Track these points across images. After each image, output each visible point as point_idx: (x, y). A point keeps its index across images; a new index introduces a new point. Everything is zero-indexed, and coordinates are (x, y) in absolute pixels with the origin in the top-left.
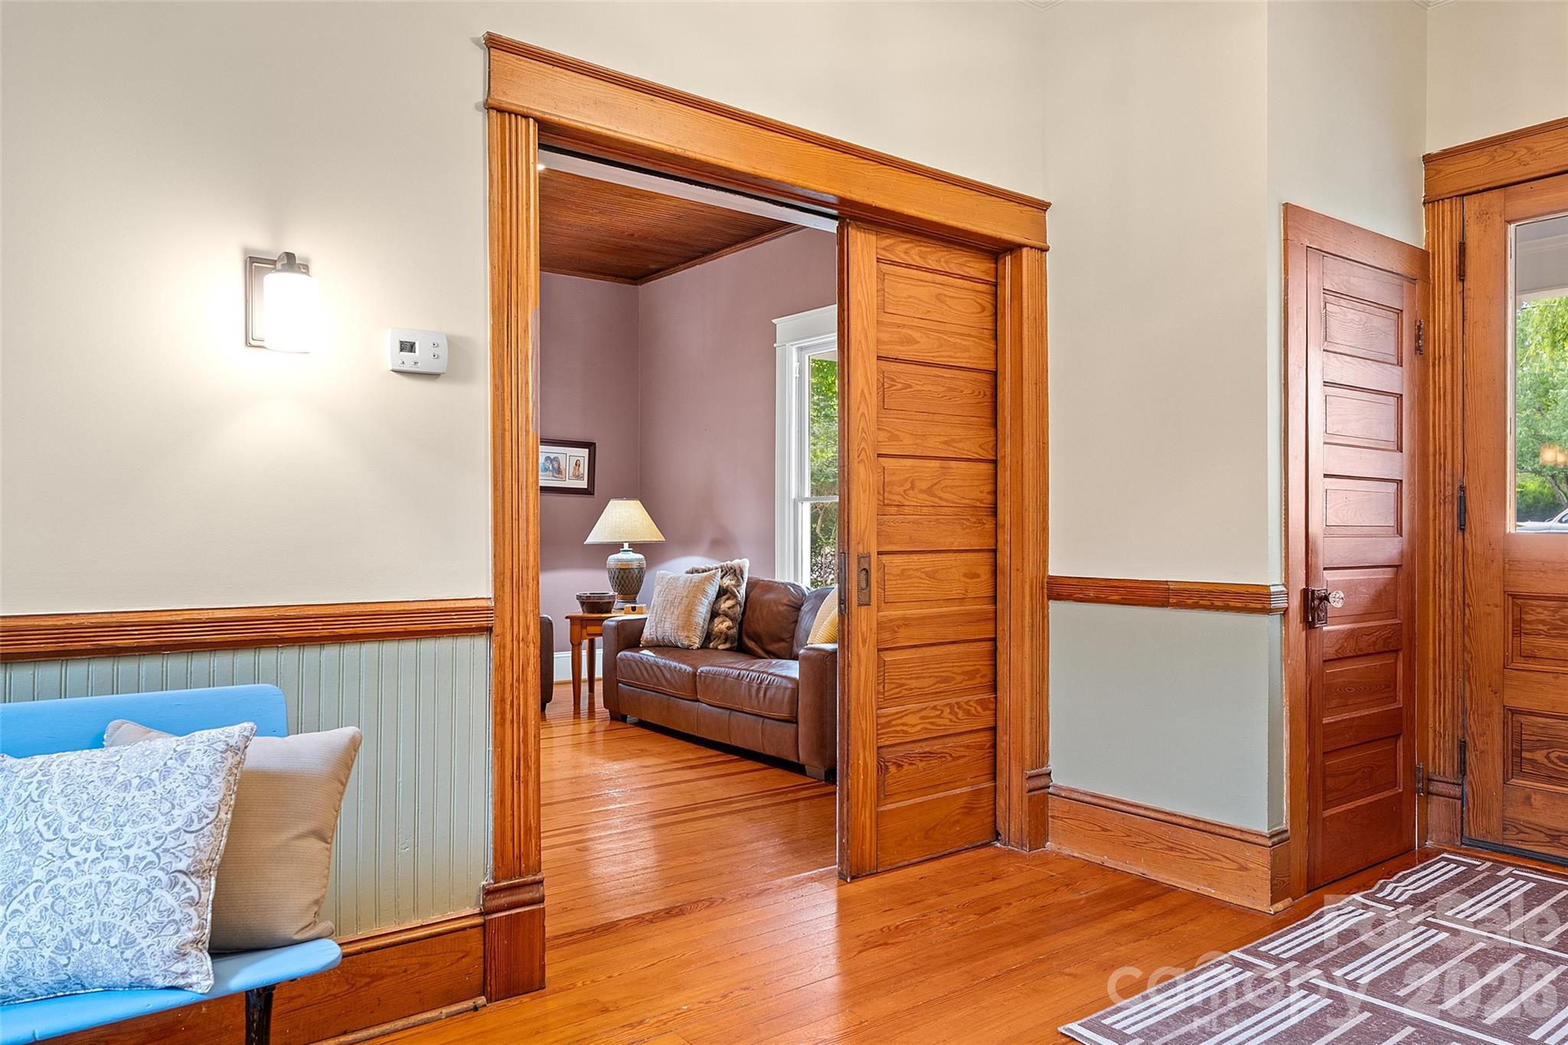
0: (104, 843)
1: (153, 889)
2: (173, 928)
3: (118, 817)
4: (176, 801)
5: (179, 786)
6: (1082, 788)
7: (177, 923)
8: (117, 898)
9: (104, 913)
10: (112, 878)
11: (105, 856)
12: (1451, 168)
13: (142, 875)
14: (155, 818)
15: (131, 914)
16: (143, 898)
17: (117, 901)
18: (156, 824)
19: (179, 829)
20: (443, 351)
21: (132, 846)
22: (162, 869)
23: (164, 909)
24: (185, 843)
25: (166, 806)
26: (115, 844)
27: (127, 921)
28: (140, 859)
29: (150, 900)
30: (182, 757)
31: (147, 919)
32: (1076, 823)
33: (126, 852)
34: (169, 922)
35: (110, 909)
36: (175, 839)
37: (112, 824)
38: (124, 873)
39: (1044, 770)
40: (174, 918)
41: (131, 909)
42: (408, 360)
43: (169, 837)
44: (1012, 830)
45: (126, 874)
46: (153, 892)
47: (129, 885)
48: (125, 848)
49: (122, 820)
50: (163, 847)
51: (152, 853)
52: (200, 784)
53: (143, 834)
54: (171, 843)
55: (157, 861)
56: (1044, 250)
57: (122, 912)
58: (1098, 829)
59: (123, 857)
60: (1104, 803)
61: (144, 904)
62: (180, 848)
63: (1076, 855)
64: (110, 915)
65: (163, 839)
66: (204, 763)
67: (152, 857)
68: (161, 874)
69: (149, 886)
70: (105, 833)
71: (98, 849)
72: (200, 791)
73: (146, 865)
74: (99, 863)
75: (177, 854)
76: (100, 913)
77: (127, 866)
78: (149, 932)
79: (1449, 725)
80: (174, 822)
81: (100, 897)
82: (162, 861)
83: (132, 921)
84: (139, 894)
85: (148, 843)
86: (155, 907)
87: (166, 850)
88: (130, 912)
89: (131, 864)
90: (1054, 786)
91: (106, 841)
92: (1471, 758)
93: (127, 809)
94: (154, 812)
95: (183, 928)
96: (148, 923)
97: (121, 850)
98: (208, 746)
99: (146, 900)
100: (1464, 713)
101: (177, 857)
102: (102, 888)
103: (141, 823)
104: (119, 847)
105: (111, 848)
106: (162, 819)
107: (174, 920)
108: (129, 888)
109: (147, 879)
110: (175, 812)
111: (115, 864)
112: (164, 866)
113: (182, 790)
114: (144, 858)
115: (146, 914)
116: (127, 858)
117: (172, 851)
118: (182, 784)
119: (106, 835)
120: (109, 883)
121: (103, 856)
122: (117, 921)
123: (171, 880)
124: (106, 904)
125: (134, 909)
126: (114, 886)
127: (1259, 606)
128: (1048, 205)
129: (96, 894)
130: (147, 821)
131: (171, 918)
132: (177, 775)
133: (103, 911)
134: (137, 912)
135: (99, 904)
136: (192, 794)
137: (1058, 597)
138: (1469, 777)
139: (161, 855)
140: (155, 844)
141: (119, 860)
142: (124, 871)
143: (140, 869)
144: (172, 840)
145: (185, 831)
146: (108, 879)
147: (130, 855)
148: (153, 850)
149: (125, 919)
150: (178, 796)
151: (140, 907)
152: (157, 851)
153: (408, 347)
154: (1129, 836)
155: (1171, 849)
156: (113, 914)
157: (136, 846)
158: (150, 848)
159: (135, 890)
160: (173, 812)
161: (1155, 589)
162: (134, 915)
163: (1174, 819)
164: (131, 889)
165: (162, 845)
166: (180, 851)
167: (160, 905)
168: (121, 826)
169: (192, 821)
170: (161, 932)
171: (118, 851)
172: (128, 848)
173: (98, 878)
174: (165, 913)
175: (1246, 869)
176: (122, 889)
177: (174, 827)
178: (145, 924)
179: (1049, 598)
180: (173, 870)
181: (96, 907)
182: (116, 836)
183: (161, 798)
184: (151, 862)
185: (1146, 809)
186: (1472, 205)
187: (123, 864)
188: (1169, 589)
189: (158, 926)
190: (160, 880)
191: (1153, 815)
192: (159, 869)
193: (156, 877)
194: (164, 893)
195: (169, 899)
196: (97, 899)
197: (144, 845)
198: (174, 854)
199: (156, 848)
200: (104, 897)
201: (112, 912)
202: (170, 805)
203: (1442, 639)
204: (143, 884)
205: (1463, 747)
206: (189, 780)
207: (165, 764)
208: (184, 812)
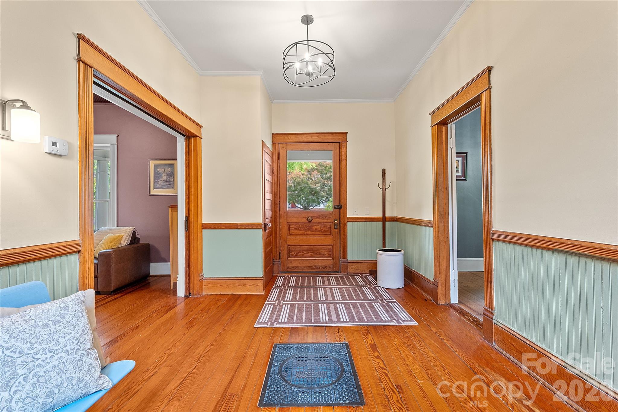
0: (52, 349)
1: (82, 358)
2: (93, 369)
3: (53, 337)
4: (75, 325)
5: (73, 319)
6: (213, 277)
7: (94, 368)
8: (70, 366)
9: (67, 374)
10: (64, 360)
11: (56, 354)
12: (277, 137)
13: (76, 355)
14: (70, 333)
15: (78, 370)
16: (80, 363)
17: (70, 368)
18: (72, 335)
19: (81, 334)
20: (66, 147)
21: (67, 346)
22: (83, 350)
23: (89, 364)
24: (86, 339)
25: (72, 328)
26: (59, 347)
27: (77, 373)
28: (73, 349)
29: (83, 363)
30: (66, 308)
31: (85, 369)
32: (212, 286)
33: (65, 349)
34: (92, 368)
35: (69, 372)
36: (82, 338)
37: (51, 341)
38: (69, 356)
39: (202, 274)
40: (93, 366)
41: (77, 368)
42: (54, 150)
43: (80, 338)
44: (195, 291)
45: (70, 357)
46: (83, 359)
47: (72, 360)
48: (64, 347)
49: (55, 337)
50: (79, 342)
51: (76, 346)
52: (80, 316)
53: (68, 340)
54: (81, 340)
55: (80, 348)
56: (201, 138)
57: (74, 371)
58: (218, 286)
59: (65, 351)
60: (220, 279)
61: (81, 365)
62: (85, 341)
63: (212, 294)
64: (69, 374)
65: (78, 339)
66: (77, 308)
67: (77, 347)
68: (83, 352)
69: (80, 358)
70: (51, 345)
71: (50, 352)
72: (81, 319)
73: (76, 351)
74: (54, 357)
75: (85, 343)
76: (64, 375)
77: (69, 354)
78: (87, 374)
79: (277, 250)
80: (79, 332)
81: (62, 369)
82: (81, 347)
83: (79, 373)
84: (78, 362)
85: (73, 343)
86: (86, 365)
87: (81, 343)
88: (77, 370)
89: (70, 353)
90: (205, 278)
91: (53, 348)
92: (281, 255)
93: (55, 333)
94: (68, 331)
95: (96, 368)
96: (86, 371)
97: (62, 349)
98: (75, 302)
99: (81, 363)
100: (280, 246)
101: (86, 344)
102: (61, 366)
103: (66, 337)
104: (60, 348)
105: (57, 350)
106: (73, 332)
107: (93, 367)
108: (73, 361)
109: (79, 356)
110: (77, 328)
111: (63, 355)
112: (83, 349)
113: (74, 320)
114: (74, 348)
115: (83, 368)
116: (67, 351)
117: (83, 342)
118: (73, 318)
119: (52, 345)
120: (63, 362)
121: (55, 354)
122: (73, 375)
123: (87, 353)
124: (66, 370)
125: (79, 368)
126: (66, 363)
127: (260, 227)
128: (202, 127)
129: (60, 368)
130: (68, 335)
131: (92, 366)
132: (69, 315)
133: (66, 374)
134: (80, 369)
135: (63, 372)
136: (79, 321)
137: (206, 228)
138: (281, 259)
139: (80, 345)
140: (76, 342)
141: (63, 353)
142: (68, 356)
143: (75, 353)
144: (81, 339)
145: (84, 334)
146: (63, 361)
147: (68, 349)
148: (77, 344)
149: (76, 373)
150: (74, 323)
151: (80, 366)
152: (78, 344)
153: (54, 144)
154: (227, 285)
155: (239, 286)
156: (71, 373)
157: (68, 345)
158: (75, 344)
159: (76, 361)
160: (76, 329)
161: (234, 225)
162: (79, 370)
163: (240, 279)
164: (74, 361)
165: (79, 341)
166: (86, 342)
167: (87, 363)
168: (57, 340)
169: (84, 330)
170: (90, 373)
171: (61, 349)
172: (66, 347)
173: (58, 362)
174: (90, 365)
175: (258, 286)
176: (70, 363)
177: (79, 334)
178: (85, 372)
179: (203, 229)
180: (87, 349)
181: (62, 373)
182: (57, 344)
183: (68, 325)
184: (78, 349)
185: (232, 278)
186: (281, 145)
187: (66, 353)
188: (238, 225)
189: (89, 371)
190: (84, 354)
191: (234, 279)
192: (82, 350)
193: (82, 354)
194: (86, 358)
195: (89, 360)
196: (61, 370)
197: (71, 344)
198: (84, 343)
199: (77, 343)
200: (64, 368)
201: (70, 372)
202: (73, 327)
203: (276, 232)
204: (78, 358)
205: (280, 253)
206: (75, 316)
207: (60, 313)
208: (80, 328)
